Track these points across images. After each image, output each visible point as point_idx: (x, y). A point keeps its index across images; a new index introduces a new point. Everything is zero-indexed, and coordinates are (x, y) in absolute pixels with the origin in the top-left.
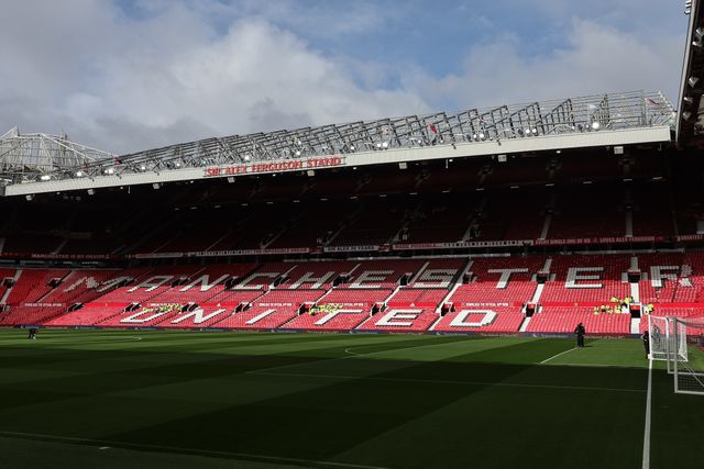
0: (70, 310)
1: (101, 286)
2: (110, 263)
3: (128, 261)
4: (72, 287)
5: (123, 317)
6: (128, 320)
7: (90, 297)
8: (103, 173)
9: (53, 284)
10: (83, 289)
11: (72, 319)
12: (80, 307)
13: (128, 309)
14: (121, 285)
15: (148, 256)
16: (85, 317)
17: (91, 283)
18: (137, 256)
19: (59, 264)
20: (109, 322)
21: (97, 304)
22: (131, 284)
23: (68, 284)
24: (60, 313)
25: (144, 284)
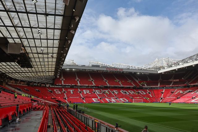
0: (177, 98)
1: (184, 92)
2: (185, 87)
3: (189, 86)
4: (177, 93)
5: (191, 100)
6: (193, 101)
7: (181, 95)
8: (179, 65)
9: (172, 93)
10: (179, 94)
11: (178, 101)
12: (180, 98)
13: (192, 98)
14: (189, 92)
15: (195, 84)
16: (181, 100)
17: (181, 92)
18: (192, 84)
19: (172, 87)
20: (188, 102)
21: (184, 97)
22: (192, 92)
23: (176, 92)
24: (175, 100)
25: (195, 92)
